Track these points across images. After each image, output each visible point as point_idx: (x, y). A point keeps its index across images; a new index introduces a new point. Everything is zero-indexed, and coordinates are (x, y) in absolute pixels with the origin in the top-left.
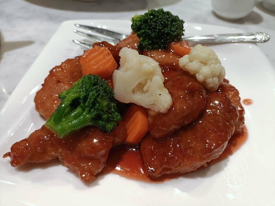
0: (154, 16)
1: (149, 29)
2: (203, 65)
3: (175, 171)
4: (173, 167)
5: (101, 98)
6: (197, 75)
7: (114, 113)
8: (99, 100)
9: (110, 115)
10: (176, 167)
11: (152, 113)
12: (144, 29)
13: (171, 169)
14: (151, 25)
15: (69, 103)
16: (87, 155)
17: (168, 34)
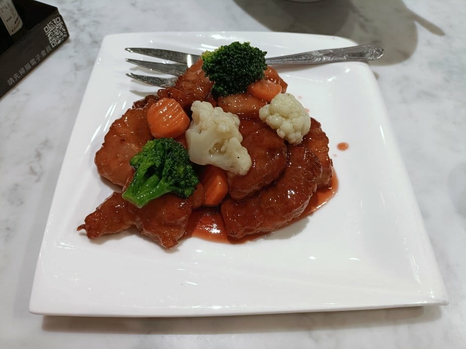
0: (228, 55)
1: (224, 72)
2: (284, 119)
3: (257, 231)
4: (254, 228)
5: (177, 165)
6: (278, 130)
7: (191, 177)
8: (176, 168)
9: (187, 181)
10: (258, 228)
11: (231, 175)
12: (217, 72)
13: (252, 230)
14: (226, 67)
15: (144, 172)
16: (167, 222)
17: (247, 75)
